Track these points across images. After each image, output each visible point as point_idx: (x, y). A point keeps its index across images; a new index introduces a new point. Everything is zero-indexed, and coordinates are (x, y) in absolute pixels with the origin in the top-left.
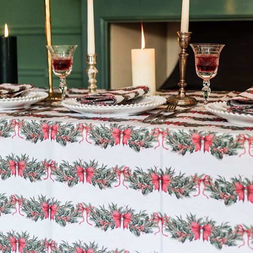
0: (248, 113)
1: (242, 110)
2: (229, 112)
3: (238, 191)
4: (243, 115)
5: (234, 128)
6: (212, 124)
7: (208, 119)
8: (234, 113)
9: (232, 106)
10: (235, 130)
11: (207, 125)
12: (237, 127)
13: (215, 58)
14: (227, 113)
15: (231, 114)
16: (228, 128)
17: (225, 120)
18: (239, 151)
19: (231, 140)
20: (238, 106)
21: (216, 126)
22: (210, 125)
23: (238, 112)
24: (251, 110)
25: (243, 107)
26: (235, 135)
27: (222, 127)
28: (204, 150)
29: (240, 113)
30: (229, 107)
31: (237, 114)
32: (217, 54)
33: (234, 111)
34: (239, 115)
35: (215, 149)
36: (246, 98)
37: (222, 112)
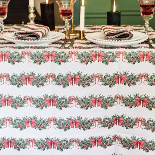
0: (26, 40)
1: (23, 38)
2: (16, 39)
3: (23, 79)
4: (23, 40)
5: (20, 48)
6: (7, 46)
7: (4, 43)
8: (19, 40)
9: (17, 36)
10: (20, 49)
11: (5, 47)
12: (21, 47)
13: (5, 8)
14: (15, 40)
15: (17, 40)
16: (16, 48)
17: (14, 43)
18: (23, 60)
19: (19, 55)
20: (20, 36)
21: (10, 47)
22: (7, 47)
23: (21, 39)
24: (27, 37)
25: (23, 36)
26: (20, 51)
27: (13, 47)
28: (5, 61)
29: (22, 40)
30: (16, 37)
31: (20, 40)
32: (6, 6)
33: (19, 38)
34: (21, 41)
35: (10, 60)
36: (25, 31)
37: (12, 40)
